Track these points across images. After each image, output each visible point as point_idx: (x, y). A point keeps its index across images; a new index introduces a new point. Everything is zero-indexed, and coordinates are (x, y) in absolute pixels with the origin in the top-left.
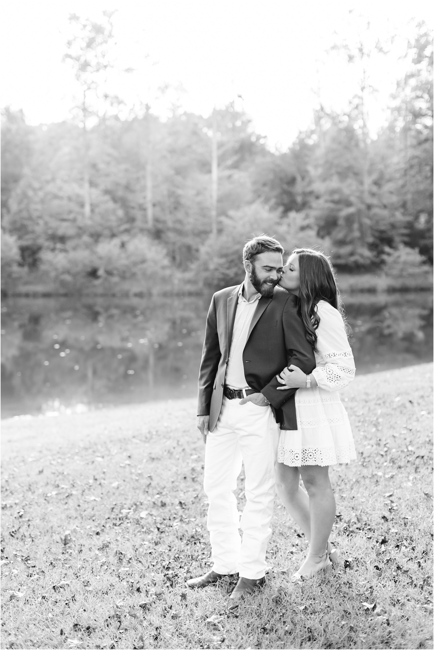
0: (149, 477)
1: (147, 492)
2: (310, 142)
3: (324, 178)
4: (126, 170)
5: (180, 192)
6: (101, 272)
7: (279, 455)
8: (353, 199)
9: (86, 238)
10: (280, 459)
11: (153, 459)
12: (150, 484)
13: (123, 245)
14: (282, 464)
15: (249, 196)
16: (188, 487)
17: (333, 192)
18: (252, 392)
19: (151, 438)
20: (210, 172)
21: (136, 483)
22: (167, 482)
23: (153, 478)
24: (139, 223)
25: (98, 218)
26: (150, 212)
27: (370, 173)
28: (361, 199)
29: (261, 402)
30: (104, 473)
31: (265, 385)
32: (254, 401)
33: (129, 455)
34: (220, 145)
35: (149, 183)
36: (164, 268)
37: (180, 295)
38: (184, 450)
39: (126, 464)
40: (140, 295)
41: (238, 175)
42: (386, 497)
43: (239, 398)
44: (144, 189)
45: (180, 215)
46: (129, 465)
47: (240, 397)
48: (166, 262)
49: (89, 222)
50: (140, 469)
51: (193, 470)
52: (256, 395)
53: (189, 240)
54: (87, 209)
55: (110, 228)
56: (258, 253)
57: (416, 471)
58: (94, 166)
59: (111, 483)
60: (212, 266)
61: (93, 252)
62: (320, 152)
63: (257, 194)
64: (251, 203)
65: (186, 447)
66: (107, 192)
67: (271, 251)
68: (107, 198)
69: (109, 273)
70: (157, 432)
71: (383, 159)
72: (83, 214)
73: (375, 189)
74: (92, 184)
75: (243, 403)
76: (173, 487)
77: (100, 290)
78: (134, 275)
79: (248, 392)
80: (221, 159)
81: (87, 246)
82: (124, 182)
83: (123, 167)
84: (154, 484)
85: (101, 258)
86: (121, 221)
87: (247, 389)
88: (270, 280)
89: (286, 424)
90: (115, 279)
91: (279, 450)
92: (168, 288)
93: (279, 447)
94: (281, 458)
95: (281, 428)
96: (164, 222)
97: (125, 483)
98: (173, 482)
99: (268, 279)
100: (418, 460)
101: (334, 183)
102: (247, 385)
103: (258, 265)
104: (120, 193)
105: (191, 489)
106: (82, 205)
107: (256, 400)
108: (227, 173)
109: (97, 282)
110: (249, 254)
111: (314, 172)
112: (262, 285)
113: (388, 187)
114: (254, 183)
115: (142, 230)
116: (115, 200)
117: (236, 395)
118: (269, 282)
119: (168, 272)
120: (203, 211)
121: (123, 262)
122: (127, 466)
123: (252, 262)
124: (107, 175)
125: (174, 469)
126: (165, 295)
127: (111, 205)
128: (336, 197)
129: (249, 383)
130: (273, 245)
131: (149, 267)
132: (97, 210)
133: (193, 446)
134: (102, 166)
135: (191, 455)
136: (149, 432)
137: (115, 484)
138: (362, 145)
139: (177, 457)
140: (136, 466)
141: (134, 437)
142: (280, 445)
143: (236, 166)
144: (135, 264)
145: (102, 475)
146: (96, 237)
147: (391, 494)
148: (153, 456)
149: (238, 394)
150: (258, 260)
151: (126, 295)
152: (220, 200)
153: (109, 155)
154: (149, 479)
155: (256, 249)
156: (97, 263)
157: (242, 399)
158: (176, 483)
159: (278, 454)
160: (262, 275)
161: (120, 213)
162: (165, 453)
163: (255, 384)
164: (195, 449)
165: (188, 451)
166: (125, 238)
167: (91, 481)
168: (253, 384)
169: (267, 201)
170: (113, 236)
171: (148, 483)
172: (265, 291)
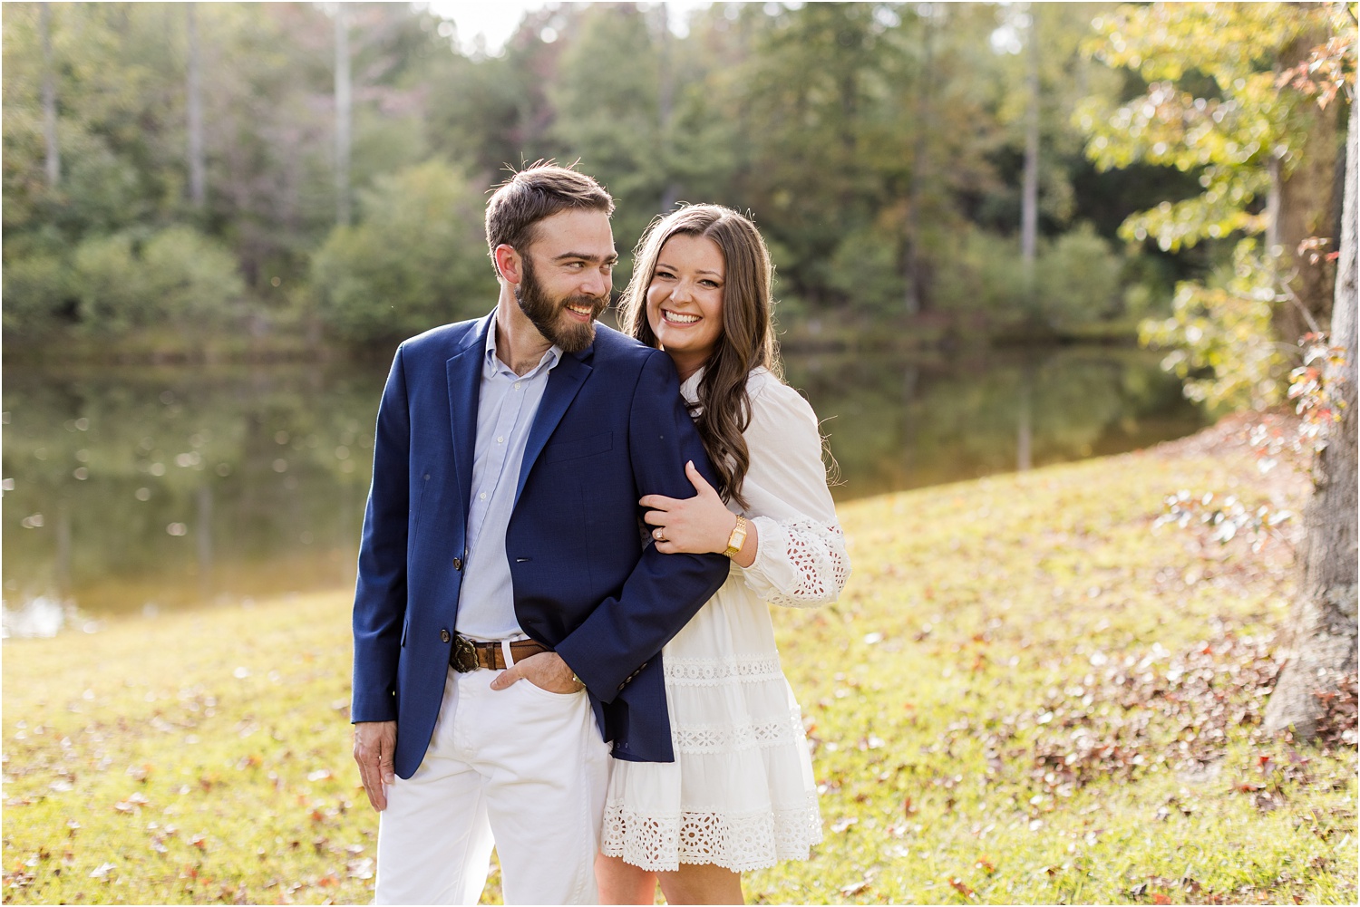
0: (196, 844)
1: (191, 892)
2: (549, 35)
3: (579, 112)
4: (143, 83)
5: (265, 133)
6: (87, 308)
7: (610, 831)
8: (641, 157)
9: (49, 232)
10: (613, 846)
11: (207, 785)
12: (199, 867)
13: (137, 249)
14: (619, 859)
15: (418, 146)
16: (306, 871)
17: (599, 141)
18: (530, 649)
19: (203, 718)
20: (330, 90)
21: (160, 864)
22: (247, 859)
23: (208, 846)
24: (173, 200)
25: (77, 188)
26: (199, 176)
27: (674, 102)
28: (656, 157)
29: (561, 680)
30: (72, 833)
31: (573, 629)
32: (538, 677)
33: (141, 773)
34: (355, 34)
35: (196, 113)
36: (231, 300)
37: (270, 358)
38: (289, 755)
39: (133, 803)
40: (176, 359)
41: (393, 99)
42: (849, 894)
43: (490, 668)
44: (184, 123)
45: (266, 184)
46: (141, 805)
47: (493, 667)
48: (236, 286)
49: (55, 196)
50: (171, 817)
51: (318, 817)
52: (542, 659)
53: (287, 239)
54: (53, 167)
55: (107, 210)
56: (538, 216)
57: (909, 814)
58: (67, 70)
59: (89, 868)
60: (339, 296)
61: (68, 264)
62: (570, 57)
63: (437, 143)
64: (423, 159)
65: (294, 745)
66: (97, 129)
67: (578, 206)
68: (98, 142)
69: (106, 310)
70: (218, 699)
71: (701, 74)
72: (43, 181)
73: (685, 138)
74: (62, 109)
75: (501, 685)
76: (264, 873)
77: (85, 349)
78: (162, 316)
79: (520, 651)
80: (358, 65)
81: (53, 250)
82: (136, 107)
83: (136, 72)
84: (210, 865)
85: (85, 277)
86: (129, 195)
87: (515, 639)
88: (582, 298)
89: (632, 743)
90: (120, 324)
91: (607, 817)
92: (240, 344)
93: (608, 809)
94: (613, 842)
95: (616, 754)
96: (230, 200)
97: (129, 865)
98: (263, 857)
99: (577, 294)
100: (904, 776)
101: (601, 122)
102: (519, 629)
103: (541, 255)
104: (129, 132)
105: (313, 879)
106: (41, 158)
107: (544, 674)
108: (369, 94)
109: (79, 331)
110: (510, 222)
111: (558, 97)
112: (557, 315)
113: (714, 133)
114: (430, 117)
115: (181, 217)
116: (116, 146)
117: (482, 658)
118: (579, 305)
119: (239, 310)
120: (317, 176)
121: (136, 284)
122: (137, 810)
123: (519, 248)
124: (100, 91)
125: (265, 816)
126: (234, 358)
127: (107, 159)
128: (605, 152)
129: (525, 623)
130: (581, 188)
131: (199, 298)
132: (75, 170)
133: (313, 742)
134: (85, 70)
135: (309, 769)
136: (199, 700)
137: (99, 872)
138: (657, 46)
139: (272, 776)
140: (158, 811)
141: (158, 713)
142: (611, 803)
143: (388, 80)
144: (165, 291)
145: (65, 843)
146: (75, 228)
147: (861, 885)
148: (209, 776)
149: (489, 655)
150: (541, 239)
151: (146, 359)
152: (357, 153)
153: (103, 47)
154: (195, 849)
155: (529, 205)
156: (76, 287)
157: (500, 672)
158: (272, 862)
159: (605, 831)
160: (557, 283)
161: (130, 176)
162: (240, 767)
163: (542, 628)
164: (317, 752)
165: (302, 758)
166: (142, 231)
167: (32, 862)
168: (534, 626)
169: (457, 157)
170: (114, 226)
171: (193, 863)
172: (568, 334)
